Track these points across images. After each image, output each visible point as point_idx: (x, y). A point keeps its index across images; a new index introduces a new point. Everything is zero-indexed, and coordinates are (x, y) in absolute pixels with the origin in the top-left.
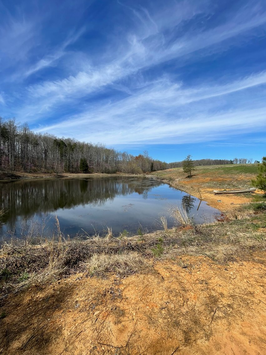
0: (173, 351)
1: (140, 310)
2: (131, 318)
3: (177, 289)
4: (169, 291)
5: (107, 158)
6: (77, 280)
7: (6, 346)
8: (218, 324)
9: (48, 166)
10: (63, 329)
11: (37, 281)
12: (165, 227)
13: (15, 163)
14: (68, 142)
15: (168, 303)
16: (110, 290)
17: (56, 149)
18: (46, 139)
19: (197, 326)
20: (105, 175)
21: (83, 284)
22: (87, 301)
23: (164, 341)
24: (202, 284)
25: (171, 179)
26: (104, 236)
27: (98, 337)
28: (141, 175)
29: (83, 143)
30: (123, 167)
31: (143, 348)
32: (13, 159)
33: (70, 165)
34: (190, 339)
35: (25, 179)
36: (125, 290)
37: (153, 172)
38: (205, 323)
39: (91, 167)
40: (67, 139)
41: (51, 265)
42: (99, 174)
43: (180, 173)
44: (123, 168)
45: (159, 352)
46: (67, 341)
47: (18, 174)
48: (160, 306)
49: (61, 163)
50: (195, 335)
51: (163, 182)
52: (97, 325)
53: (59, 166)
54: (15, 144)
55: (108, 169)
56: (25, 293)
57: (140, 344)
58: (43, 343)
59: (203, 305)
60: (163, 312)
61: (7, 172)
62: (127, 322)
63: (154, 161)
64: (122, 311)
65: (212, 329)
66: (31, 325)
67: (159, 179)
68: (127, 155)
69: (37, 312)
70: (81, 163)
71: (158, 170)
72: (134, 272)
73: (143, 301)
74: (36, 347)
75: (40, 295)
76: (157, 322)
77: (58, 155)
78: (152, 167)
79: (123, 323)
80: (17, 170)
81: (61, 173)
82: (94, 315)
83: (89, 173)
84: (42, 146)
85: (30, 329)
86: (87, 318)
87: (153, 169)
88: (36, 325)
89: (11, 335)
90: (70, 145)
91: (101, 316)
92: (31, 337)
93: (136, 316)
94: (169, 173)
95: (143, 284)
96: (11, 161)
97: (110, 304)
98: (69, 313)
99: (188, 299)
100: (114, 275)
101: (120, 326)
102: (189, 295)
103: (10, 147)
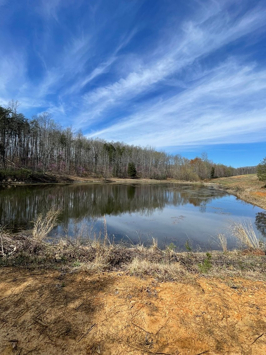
0: (201, 352)
1: (173, 311)
2: (163, 314)
3: (217, 303)
4: (208, 303)
5: (157, 162)
6: (118, 275)
7: (66, 305)
8: (261, 347)
9: (97, 170)
10: (105, 306)
11: (87, 268)
13: (70, 167)
14: (117, 146)
15: (204, 313)
16: (146, 289)
17: (106, 153)
18: (97, 144)
19: (234, 341)
20: (154, 181)
21: (123, 279)
22: (125, 291)
23: (193, 341)
24: (252, 308)
25: (238, 189)
26: (149, 247)
27: (132, 319)
28: (198, 183)
29: (132, 146)
30: (175, 172)
31: (171, 340)
32: (69, 163)
33: (118, 170)
34: (223, 349)
35: (77, 183)
36: (162, 292)
37: (214, 179)
38: (245, 342)
39: (139, 172)
40: (116, 143)
41: (97, 259)
42: (148, 180)
43: (252, 181)
44: (175, 173)
45: (187, 347)
46: (108, 315)
47: (72, 178)
48: (195, 313)
49: (110, 167)
50: (229, 347)
51: (227, 193)
52: (133, 310)
53: (108, 171)
54: (71, 149)
55: (158, 175)
56: (78, 274)
58: (90, 310)
59: (247, 326)
60: (198, 319)
61: (63, 176)
62: (159, 317)
63: (215, 165)
64: (156, 307)
65: (252, 349)
66: (82, 296)
67: (221, 188)
68: (181, 158)
69: (86, 289)
70: (129, 168)
71: (222, 177)
72: (173, 280)
73: (178, 305)
74: (85, 311)
75: (89, 279)
76: (189, 324)
77: (108, 160)
78: (213, 172)
79: (155, 317)
80: (71, 175)
81: (109, 177)
82: (131, 303)
83: (137, 178)
84: (93, 151)
85: (81, 299)
86: (124, 303)
87: (213, 175)
88: (85, 297)
89: (68, 299)
90: (118, 148)
91: (136, 305)
92: (82, 304)
93: (169, 314)
94: (238, 180)
95: (180, 291)
96: (67, 165)
97: (146, 299)
98: (110, 296)
99: (229, 316)
100: (153, 279)
101: (152, 318)
102: (232, 313)
103: (67, 152)
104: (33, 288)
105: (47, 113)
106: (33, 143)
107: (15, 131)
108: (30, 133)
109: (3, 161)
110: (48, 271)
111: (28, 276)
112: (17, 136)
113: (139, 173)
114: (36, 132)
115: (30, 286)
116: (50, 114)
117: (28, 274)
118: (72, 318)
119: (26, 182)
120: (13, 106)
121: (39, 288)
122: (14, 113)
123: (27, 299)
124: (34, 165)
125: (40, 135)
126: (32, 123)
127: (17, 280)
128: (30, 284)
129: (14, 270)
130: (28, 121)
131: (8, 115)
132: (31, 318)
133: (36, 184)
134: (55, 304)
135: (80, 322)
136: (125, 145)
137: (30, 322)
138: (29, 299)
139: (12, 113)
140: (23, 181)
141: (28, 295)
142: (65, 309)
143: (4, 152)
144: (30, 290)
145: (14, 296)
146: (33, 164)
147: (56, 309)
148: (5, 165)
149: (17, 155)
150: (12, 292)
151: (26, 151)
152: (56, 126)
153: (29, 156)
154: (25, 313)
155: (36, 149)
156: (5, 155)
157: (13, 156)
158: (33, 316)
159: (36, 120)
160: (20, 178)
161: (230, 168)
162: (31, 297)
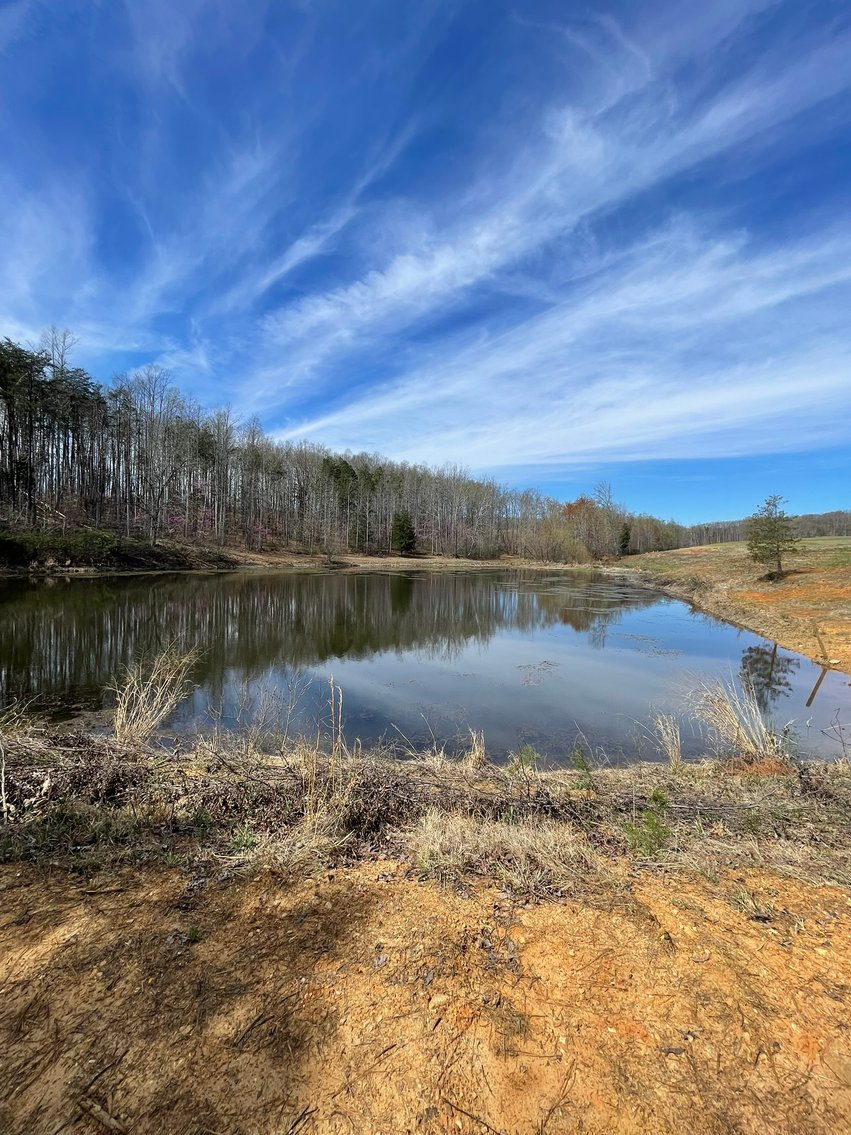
1: (583, 1033)
2: (549, 1049)
3: (727, 993)
4: (697, 993)
5: (473, 507)
6: (382, 881)
7: (200, 1023)
9: (306, 533)
10: (342, 1021)
11: (275, 858)
13: (226, 524)
14: (360, 466)
15: (690, 1038)
16: (479, 937)
17: (329, 484)
18: (303, 459)
20: (465, 564)
21: (396, 897)
22: (409, 951)
25: (696, 584)
26: (460, 758)
27: (442, 1081)
28: (586, 567)
29: (404, 465)
30: (523, 538)
32: (223, 514)
33: (363, 533)
35: (248, 569)
36: (531, 950)
37: (630, 557)
39: (424, 537)
40: (358, 457)
41: (309, 819)
42: (448, 560)
43: (733, 561)
44: (523, 541)
46: (352, 1063)
47: (233, 554)
49: (341, 526)
51: (666, 595)
52: (441, 1039)
53: (336, 536)
54: (229, 474)
55: (475, 546)
56: (245, 886)
58: (286, 1046)
60: (672, 1065)
61: (207, 550)
62: (538, 1061)
63: (632, 519)
64: (521, 1016)
66: (258, 983)
67: (649, 581)
68: (538, 499)
69: (273, 949)
70: (395, 527)
71: (649, 550)
72: (559, 894)
73: (595, 1002)
74: (269, 1051)
75: (283, 902)
76: (649, 1093)
77: (334, 503)
78: (626, 538)
79: (523, 1059)
80: (230, 546)
81: (339, 554)
82: (432, 1004)
83: (418, 555)
84: (292, 480)
85: (255, 994)
86: (409, 1007)
87: (626, 547)
88: (269, 987)
89: (209, 996)
90: (365, 472)
91: (451, 1015)
92: (258, 1020)
93: (570, 1048)
94: (692, 560)
95: (594, 942)
96: (218, 519)
97: (481, 983)
98: (357, 977)
99: (777, 1045)
100: (493, 890)
101: (512, 1065)
102: (782, 1030)
103: (216, 483)
104: (83, 952)
105: (157, 368)
106: (119, 456)
107: (63, 419)
108: (107, 425)
109: (30, 508)
110: (142, 877)
111: (72, 899)
112: (71, 434)
113: (423, 541)
114: (127, 424)
115: (76, 944)
116: (167, 371)
117: (72, 892)
118: (221, 1084)
119: (98, 567)
120: (55, 345)
121: (107, 952)
122: (59, 366)
123: (58, 1004)
124: (123, 518)
125: (139, 433)
126: (114, 396)
127: (31, 917)
128: (75, 936)
129: (27, 877)
130: (101, 391)
131: (39, 372)
132: (65, 1095)
133: (131, 574)
134: (161, 1022)
135: (249, 1102)
136: (383, 460)
137: (60, 1112)
138: (66, 1003)
139: (53, 366)
140: (91, 566)
141: (62, 986)
142: (197, 1043)
143: (32, 480)
144: (74, 964)
145: (12, 990)
146: (118, 516)
147: (161, 1045)
148: (35, 518)
149: (73, 491)
150: (10, 971)
151: (100, 479)
152: (185, 405)
153: (108, 493)
154: (44, 1069)
155: (128, 472)
156: (35, 490)
157: (59, 492)
158: (75, 1083)
159: (126, 388)
160: (83, 557)
161: (673, 526)
162: (73, 992)
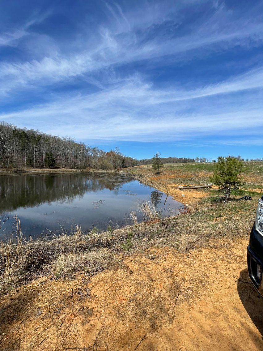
0: (140, 340)
1: (109, 306)
2: (99, 315)
3: (145, 280)
4: (138, 283)
5: (76, 153)
6: (40, 285)
8: (180, 307)
9: (5, 159)
10: (22, 341)
12: (135, 221)
14: (31, 134)
15: (136, 295)
16: (77, 291)
17: (16, 140)
19: (163, 312)
20: (74, 171)
23: (132, 332)
24: (168, 272)
25: (141, 176)
26: (73, 235)
28: (113, 171)
29: (50, 135)
30: (94, 162)
31: (111, 344)
33: (33, 159)
34: (156, 326)
36: (94, 288)
37: (125, 168)
38: (169, 308)
39: (59, 161)
40: (30, 131)
41: (7, 272)
42: (68, 169)
43: (149, 169)
45: (127, 343)
49: (22, 156)
50: (160, 321)
51: (134, 178)
52: (63, 329)
53: (20, 160)
55: (77, 165)
57: (108, 340)
60: (132, 304)
62: (95, 321)
63: (125, 157)
64: (90, 310)
65: (175, 312)
67: (129, 175)
68: (98, 150)
70: (46, 157)
71: (129, 166)
72: (103, 269)
73: (112, 296)
76: (126, 315)
77: (19, 148)
78: (123, 163)
79: (91, 322)
81: (21, 167)
82: (60, 319)
83: (56, 168)
86: (51, 324)
87: (124, 165)
90: (33, 136)
91: (67, 320)
93: (105, 312)
94: (140, 169)
95: (112, 279)
97: (77, 305)
98: (29, 323)
99: (155, 288)
100: (82, 275)
101: (87, 326)
102: (156, 284)
113: (58, 163)
136: (41, 133)
